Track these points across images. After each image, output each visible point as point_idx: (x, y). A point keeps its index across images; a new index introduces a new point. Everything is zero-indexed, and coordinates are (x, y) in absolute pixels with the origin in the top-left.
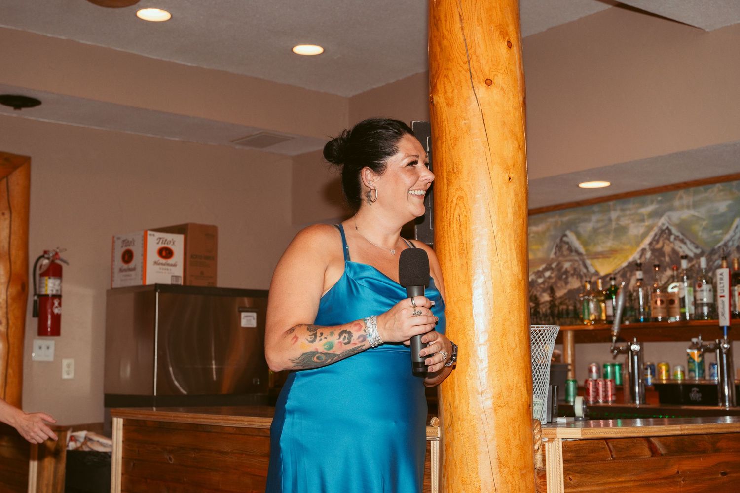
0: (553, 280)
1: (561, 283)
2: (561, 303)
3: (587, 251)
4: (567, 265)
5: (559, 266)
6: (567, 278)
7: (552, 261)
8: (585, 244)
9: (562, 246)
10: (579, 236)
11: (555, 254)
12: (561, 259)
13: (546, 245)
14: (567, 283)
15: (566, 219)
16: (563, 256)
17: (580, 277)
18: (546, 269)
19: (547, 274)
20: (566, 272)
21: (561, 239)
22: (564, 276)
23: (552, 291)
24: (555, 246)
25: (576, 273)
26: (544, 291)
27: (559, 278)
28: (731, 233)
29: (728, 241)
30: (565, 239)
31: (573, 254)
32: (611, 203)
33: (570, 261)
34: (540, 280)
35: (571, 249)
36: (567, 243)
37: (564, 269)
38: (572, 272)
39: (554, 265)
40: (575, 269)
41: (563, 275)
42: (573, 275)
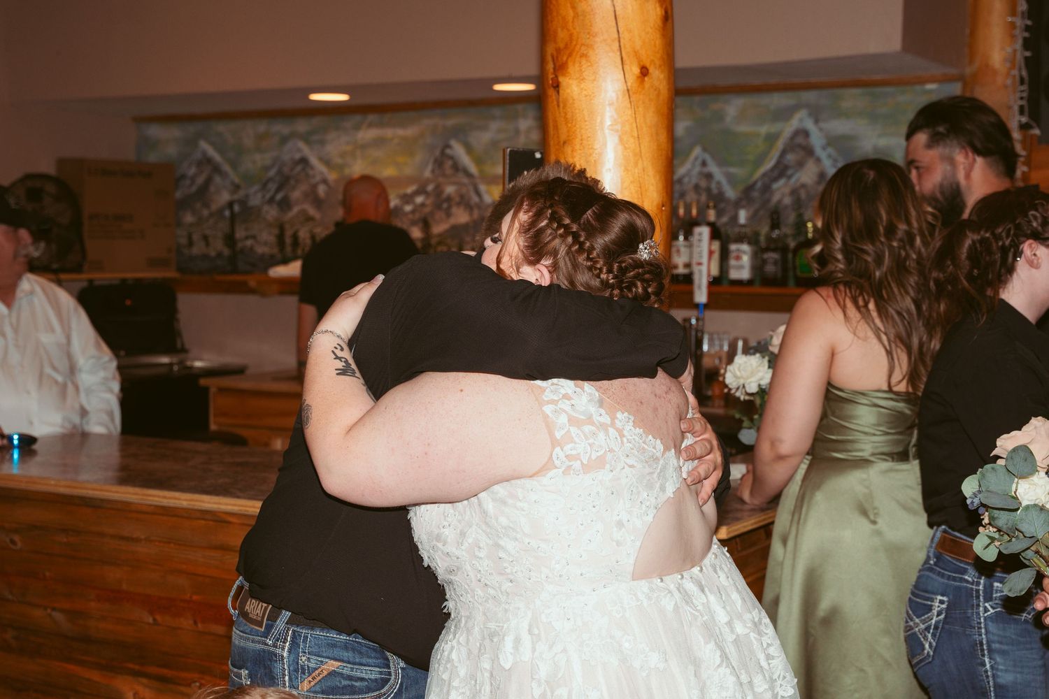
0: (427, 210)
1: (440, 215)
2: (440, 243)
3: (481, 171)
4: (450, 190)
5: (438, 190)
6: (449, 207)
7: (428, 182)
8: (479, 161)
9: (443, 160)
10: (469, 149)
11: (433, 171)
12: (441, 180)
13: (419, 158)
14: (449, 215)
15: (451, 122)
16: (444, 175)
17: (469, 207)
18: (417, 193)
19: (419, 200)
20: (449, 199)
21: (443, 153)
22: (445, 205)
23: (426, 224)
24: (432, 160)
25: (464, 202)
26: (414, 223)
27: (438, 206)
28: (688, 166)
29: (683, 176)
30: (448, 151)
31: (461, 175)
32: (520, 107)
33: (454, 183)
34: (408, 208)
35: (457, 167)
36: (451, 158)
37: (444, 196)
38: (457, 199)
39: (430, 188)
40: (462, 197)
41: (443, 204)
42: (459, 204)
